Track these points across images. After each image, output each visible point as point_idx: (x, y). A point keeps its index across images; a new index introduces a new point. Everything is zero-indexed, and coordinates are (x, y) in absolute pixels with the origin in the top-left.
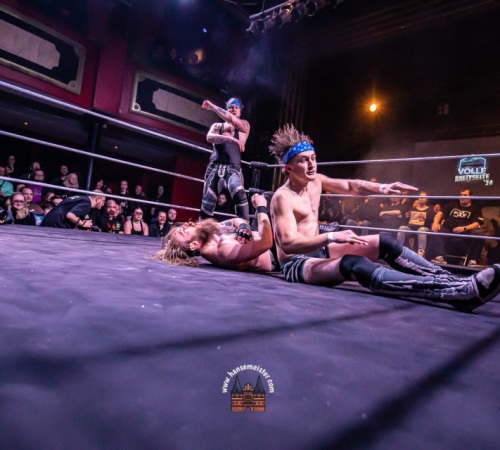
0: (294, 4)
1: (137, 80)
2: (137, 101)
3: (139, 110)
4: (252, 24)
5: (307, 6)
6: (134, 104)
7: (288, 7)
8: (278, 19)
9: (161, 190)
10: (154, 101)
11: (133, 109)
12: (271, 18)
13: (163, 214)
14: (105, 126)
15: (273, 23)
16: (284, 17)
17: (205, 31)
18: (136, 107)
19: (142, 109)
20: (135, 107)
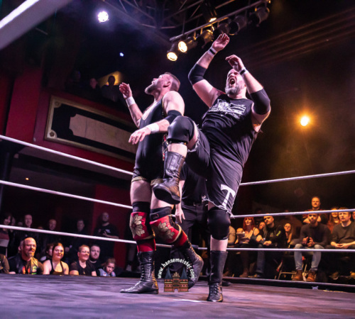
0: (215, 25)
1: (53, 106)
2: (52, 129)
3: (54, 137)
4: (173, 46)
5: (230, 26)
6: (50, 131)
7: (210, 28)
8: (200, 39)
9: (81, 224)
10: (71, 127)
11: (49, 136)
12: (192, 39)
13: (86, 249)
14: (16, 156)
15: (195, 44)
16: (206, 37)
17: (122, 55)
18: (52, 135)
19: (58, 137)
20: (50, 134)
